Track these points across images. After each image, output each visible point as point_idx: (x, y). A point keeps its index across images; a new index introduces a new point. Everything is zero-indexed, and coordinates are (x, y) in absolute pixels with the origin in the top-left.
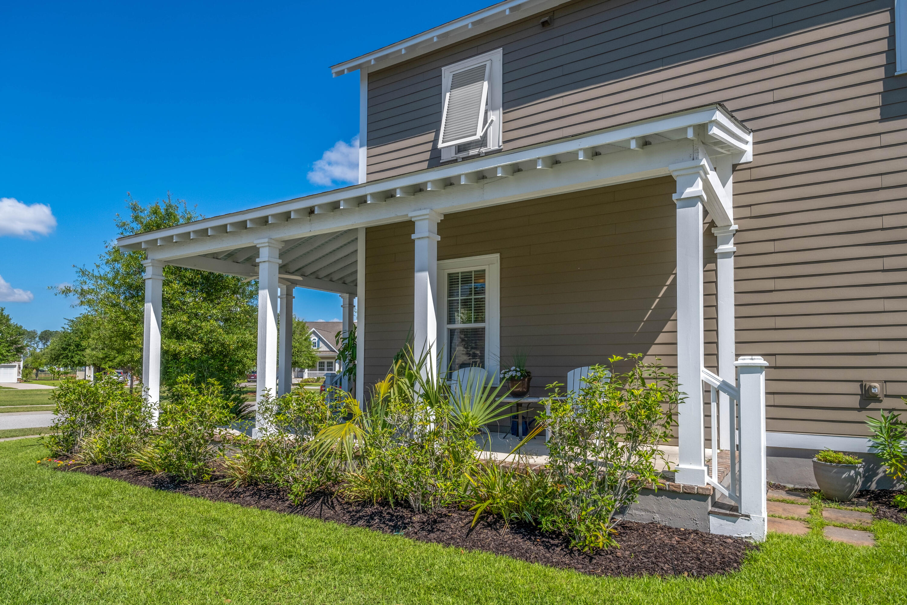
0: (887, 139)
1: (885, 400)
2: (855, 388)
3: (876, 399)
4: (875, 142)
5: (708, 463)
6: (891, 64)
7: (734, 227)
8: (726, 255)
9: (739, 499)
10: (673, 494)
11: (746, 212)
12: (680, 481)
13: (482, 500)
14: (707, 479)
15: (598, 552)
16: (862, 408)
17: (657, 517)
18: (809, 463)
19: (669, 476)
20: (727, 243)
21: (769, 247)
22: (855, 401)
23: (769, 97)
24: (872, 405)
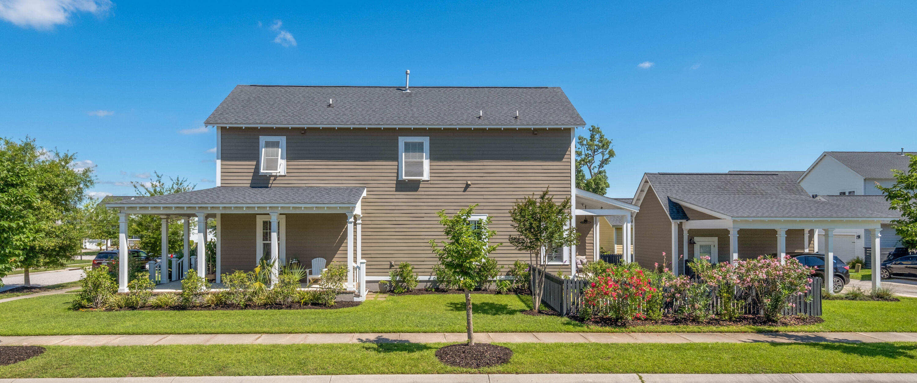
0: (397, 197)
1: (395, 266)
2: (389, 263)
3: (393, 266)
4: (394, 197)
5: (354, 286)
6: (397, 177)
7: (361, 216)
8: (359, 224)
9: (360, 293)
10: (346, 293)
11: (364, 211)
12: (348, 290)
13: (303, 299)
14: (354, 289)
15: (332, 306)
16: (390, 268)
17: (343, 299)
18: (378, 284)
19: (346, 289)
20: (359, 220)
21: (370, 222)
22: (388, 267)
23: (370, 178)
24: (392, 268)
